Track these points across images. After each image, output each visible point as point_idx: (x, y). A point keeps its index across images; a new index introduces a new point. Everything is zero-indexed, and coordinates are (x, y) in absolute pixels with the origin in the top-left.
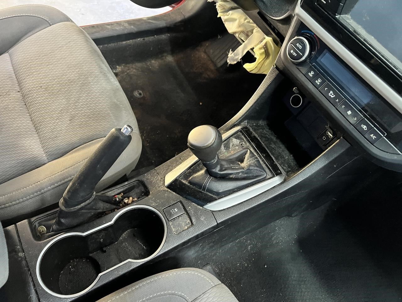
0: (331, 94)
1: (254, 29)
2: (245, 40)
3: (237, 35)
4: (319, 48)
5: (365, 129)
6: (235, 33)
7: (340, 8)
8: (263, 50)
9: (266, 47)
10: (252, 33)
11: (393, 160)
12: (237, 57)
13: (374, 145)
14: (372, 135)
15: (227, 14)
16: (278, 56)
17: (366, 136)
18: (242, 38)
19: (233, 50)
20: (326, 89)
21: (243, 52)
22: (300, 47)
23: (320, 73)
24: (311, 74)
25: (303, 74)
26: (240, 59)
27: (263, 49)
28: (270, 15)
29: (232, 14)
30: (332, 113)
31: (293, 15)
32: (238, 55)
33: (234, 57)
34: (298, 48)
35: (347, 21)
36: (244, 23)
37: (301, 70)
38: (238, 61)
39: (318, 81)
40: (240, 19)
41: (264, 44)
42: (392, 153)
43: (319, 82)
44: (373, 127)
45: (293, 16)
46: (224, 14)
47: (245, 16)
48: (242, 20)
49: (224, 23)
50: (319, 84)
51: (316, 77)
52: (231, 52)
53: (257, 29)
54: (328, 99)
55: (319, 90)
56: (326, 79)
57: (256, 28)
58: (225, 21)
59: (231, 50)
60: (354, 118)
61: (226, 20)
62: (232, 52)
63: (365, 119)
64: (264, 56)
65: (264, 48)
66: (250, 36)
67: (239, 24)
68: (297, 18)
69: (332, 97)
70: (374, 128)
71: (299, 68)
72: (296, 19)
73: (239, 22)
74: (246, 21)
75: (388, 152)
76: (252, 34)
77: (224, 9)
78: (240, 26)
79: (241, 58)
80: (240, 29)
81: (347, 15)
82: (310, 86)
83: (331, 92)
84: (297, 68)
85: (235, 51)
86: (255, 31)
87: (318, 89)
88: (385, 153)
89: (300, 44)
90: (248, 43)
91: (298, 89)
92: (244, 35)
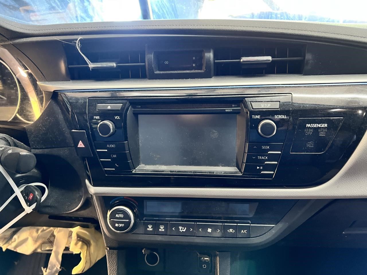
0: (182, 229)
1: (53, 232)
2: (51, 248)
3: (39, 250)
4: (137, 203)
5: (233, 232)
6: (36, 249)
7: (131, 165)
8: (80, 243)
9: (80, 238)
10: (54, 236)
11: (273, 235)
12: (55, 268)
13: (252, 238)
14: (242, 231)
15: (13, 240)
16: (104, 238)
17: (240, 236)
18: (48, 249)
19: (46, 266)
20: (173, 229)
21: (57, 260)
22: (121, 216)
23: (156, 221)
24: (150, 228)
25: (143, 234)
26: (60, 268)
27: (78, 242)
28: (65, 212)
29: (18, 237)
30: (198, 243)
31: (90, 196)
32: (55, 266)
33: (51, 272)
34: (120, 218)
35: (144, 169)
36: (39, 235)
37: (138, 232)
38: (58, 271)
39: (161, 229)
40: (31, 235)
41: (76, 237)
42: (268, 231)
43: (163, 229)
44: (236, 224)
45: (91, 198)
46: (9, 243)
47: (34, 228)
48: (35, 234)
49: (15, 250)
50: (163, 230)
51: (156, 227)
52: (44, 270)
53: (57, 230)
54: (183, 235)
55: (169, 235)
56: (166, 221)
57: (54, 230)
58: (14, 249)
59: (42, 268)
60: (217, 231)
61: (16, 247)
62: (46, 269)
63: (225, 224)
64: (85, 247)
65: (79, 240)
66: (54, 241)
67: (33, 240)
68: (96, 196)
69: (184, 230)
70: (238, 224)
71: (135, 233)
72: (96, 198)
73: (32, 237)
74: (39, 232)
75: (265, 233)
76: (55, 238)
77: (5, 239)
78: (36, 241)
79: (60, 266)
80: (38, 244)
81: (140, 166)
82: (159, 238)
83: (180, 228)
84: (133, 234)
85: (49, 265)
86: (56, 233)
87: (167, 235)
88: (264, 235)
89: (119, 214)
90: (58, 247)
91: (147, 249)
92: (46, 245)
